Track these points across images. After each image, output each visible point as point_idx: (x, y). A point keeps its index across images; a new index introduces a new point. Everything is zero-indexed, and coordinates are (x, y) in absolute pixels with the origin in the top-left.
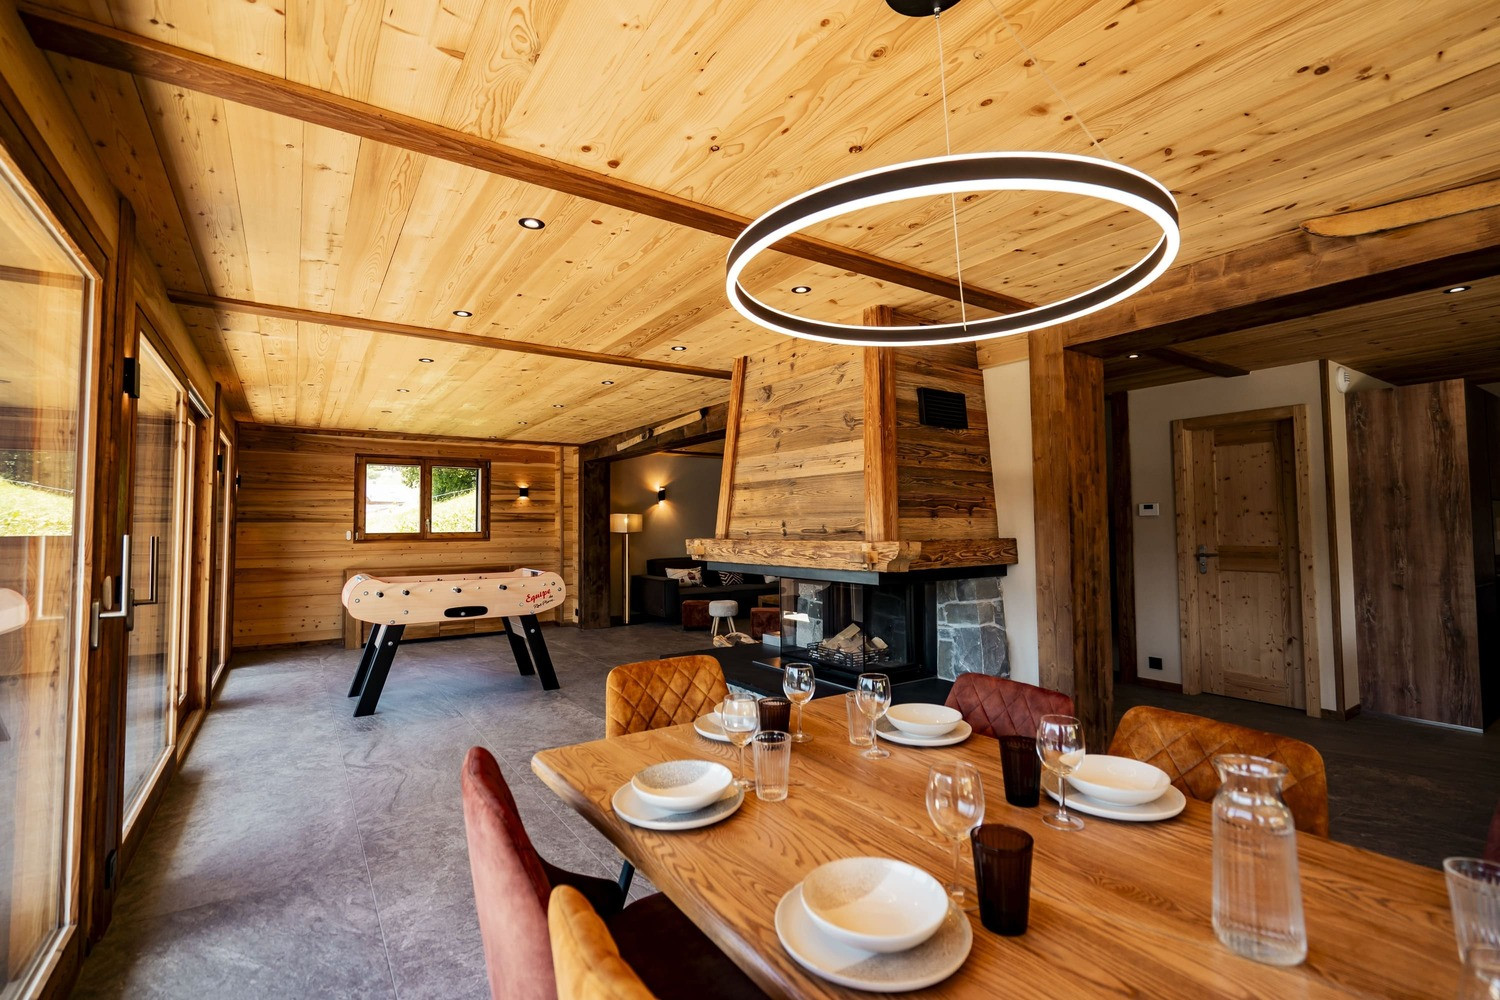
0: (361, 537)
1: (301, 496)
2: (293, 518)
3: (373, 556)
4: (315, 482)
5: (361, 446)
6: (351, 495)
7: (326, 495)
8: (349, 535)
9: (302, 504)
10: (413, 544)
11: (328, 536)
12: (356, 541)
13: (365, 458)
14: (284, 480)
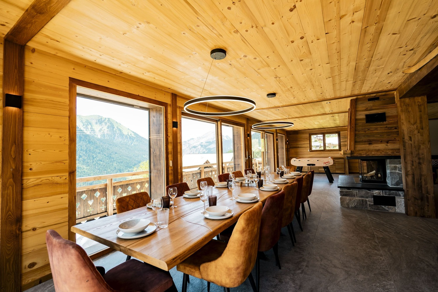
0: (311, 151)
1: (300, 143)
2: (299, 147)
3: (313, 154)
4: (302, 140)
5: (310, 132)
6: (309, 142)
7: (304, 143)
8: (309, 150)
9: (300, 144)
10: (322, 152)
11: (305, 151)
12: (310, 152)
13: (310, 135)
14: (296, 140)
